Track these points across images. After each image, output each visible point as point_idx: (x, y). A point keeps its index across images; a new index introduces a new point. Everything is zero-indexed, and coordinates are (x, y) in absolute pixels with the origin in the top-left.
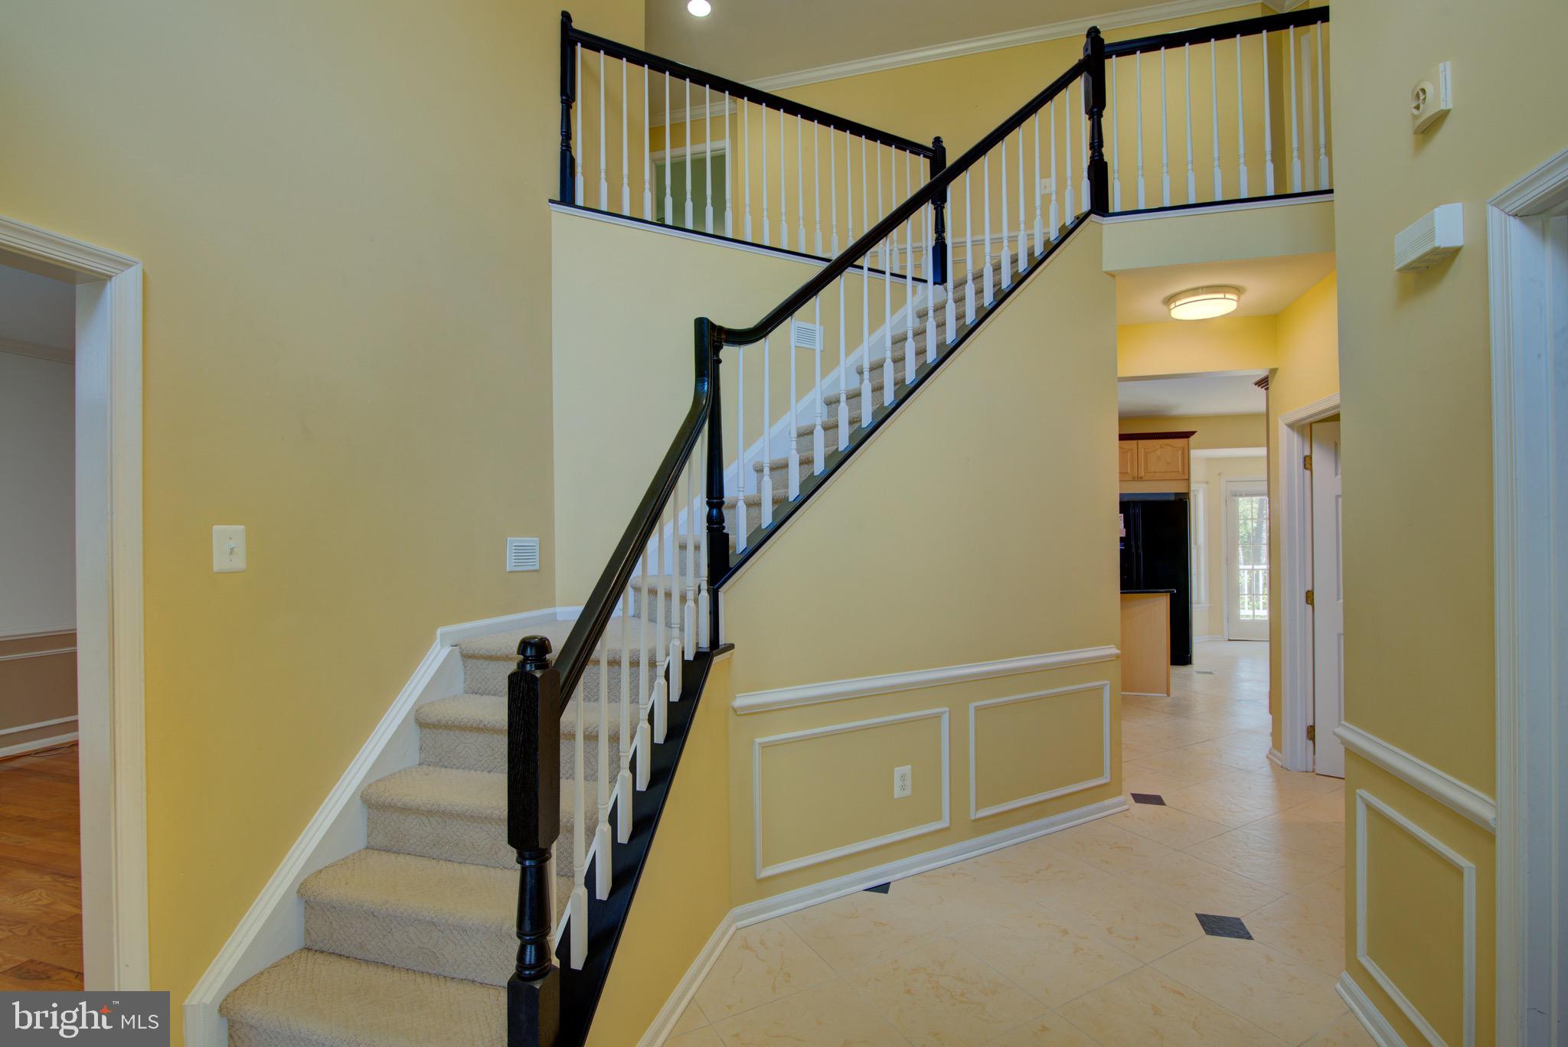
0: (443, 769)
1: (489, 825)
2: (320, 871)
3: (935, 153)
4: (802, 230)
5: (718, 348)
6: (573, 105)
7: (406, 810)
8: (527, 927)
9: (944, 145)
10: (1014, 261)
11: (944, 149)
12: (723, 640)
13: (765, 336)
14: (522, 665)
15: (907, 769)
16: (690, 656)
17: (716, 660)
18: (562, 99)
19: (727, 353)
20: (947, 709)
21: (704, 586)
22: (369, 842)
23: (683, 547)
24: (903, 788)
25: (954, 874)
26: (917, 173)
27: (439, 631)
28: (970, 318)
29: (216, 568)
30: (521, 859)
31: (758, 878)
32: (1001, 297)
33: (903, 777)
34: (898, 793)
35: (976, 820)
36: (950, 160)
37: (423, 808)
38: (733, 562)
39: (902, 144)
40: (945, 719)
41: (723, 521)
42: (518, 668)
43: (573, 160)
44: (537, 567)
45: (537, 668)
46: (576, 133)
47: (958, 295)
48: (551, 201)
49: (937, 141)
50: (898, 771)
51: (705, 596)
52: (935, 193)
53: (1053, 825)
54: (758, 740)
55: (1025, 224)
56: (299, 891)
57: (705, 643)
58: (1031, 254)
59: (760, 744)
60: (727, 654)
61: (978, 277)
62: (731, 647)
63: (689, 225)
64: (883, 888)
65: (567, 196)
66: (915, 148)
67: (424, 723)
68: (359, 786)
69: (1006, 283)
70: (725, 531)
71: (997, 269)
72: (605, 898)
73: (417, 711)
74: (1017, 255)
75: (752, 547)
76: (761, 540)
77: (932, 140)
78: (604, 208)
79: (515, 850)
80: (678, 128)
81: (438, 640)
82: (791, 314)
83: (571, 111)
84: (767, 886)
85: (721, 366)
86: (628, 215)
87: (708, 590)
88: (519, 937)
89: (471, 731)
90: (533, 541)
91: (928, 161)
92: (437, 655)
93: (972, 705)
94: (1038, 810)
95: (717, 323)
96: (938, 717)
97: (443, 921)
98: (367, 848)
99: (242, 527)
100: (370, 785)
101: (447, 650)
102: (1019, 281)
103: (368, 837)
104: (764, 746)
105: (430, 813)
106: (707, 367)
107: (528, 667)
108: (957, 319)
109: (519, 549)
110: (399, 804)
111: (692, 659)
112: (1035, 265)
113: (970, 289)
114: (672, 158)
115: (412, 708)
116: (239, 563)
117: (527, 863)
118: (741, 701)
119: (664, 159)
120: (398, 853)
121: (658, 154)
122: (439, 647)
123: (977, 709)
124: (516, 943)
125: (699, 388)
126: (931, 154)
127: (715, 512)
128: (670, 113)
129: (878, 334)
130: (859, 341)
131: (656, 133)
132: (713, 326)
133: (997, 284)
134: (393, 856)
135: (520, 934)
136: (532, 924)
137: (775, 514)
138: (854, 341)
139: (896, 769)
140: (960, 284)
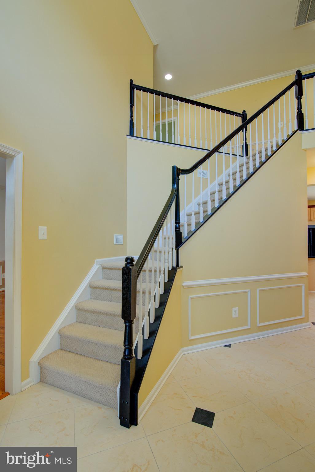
0: (97, 300)
1: (111, 316)
2: (64, 327)
3: (243, 116)
4: (201, 141)
5: (178, 175)
6: (133, 107)
7: (87, 311)
8: (127, 343)
9: (246, 113)
10: (272, 147)
11: (246, 114)
12: (180, 265)
13: (193, 171)
14: (126, 265)
15: (237, 308)
16: (170, 269)
17: (178, 270)
18: (130, 105)
19: (181, 177)
20: (250, 290)
21: (174, 248)
22: (77, 320)
23: (165, 238)
24: (235, 314)
25: (252, 343)
26: (238, 122)
27: (96, 260)
28: (257, 165)
29: (40, 238)
30: (125, 323)
31: (190, 339)
32: (268, 159)
33: (235, 311)
34: (234, 316)
35: (259, 327)
36: (248, 118)
37: (92, 311)
38: (183, 241)
39: (233, 113)
40: (249, 294)
41: (180, 228)
42: (125, 266)
43: (133, 123)
44: (122, 244)
45: (130, 266)
46: (134, 114)
47: (253, 159)
48: (127, 135)
49: (244, 111)
50: (234, 309)
51: (174, 251)
52: (243, 127)
53: (285, 330)
54: (190, 296)
55: (276, 135)
56: (59, 332)
57: (174, 266)
58: (277, 145)
59: (191, 297)
60: (181, 269)
61: (260, 153)
62: (182, 267)
63: (167, 141)
64: (229, 346)
65: (131, 134)
66: (237, 114)
67: (92, 287)
68: (74, 304)
69: (269, 153)
70: (180, 231)
71: (266, 150)
72: (147, 339)
73: (90, 283)
74: (273, 145)
75: (189, 236)
76: (191, 234)
77: (242, 111)
78: (142, 137)
79: (123, 320)
80: (164, 113)
81: (96, 263)
82: (201, 165)
83: (133, 109)
84: (192, 342)
85: (179, 181)
86: (149, 138)
87: (176, 249)
88: (124, 346)
89: (105, 289)
90: (121, 236)
91: (241, 118)
92: (95, 267)
93: (258, 289)
94: (281, 325)
95: (179, 167)
96: (247, 292)
97: (99, 343)
98: (76, 322)
99: (46, 227)
100: (77, 304)
101: (98, 266)
102: (273, 153)
103: (77, 318)
104: (192, 298)
105: (94, 312)
106: (175, 180)
107: (128, 265)
108: (253, 166)
109: (118, 238)
110: (86, 309)
111: (171, 270)
112: (279, 148)
113: (257, 156)
114: (162, 123)
115: (88, 283)
116: (45, 237)
117: (127, 324)
118: (185, 284)
119: (160, 123)
120: (85, 324)
121: (158, 122)
122: (96, 265)
123: (260, 291)
124: (124, 348)
125: (173, 187)
126: (242, 116)
127: (177, 225)
128: (162, 109)
129: (227, 171)
130: (222, 173)
131: (158, 115)
132: (177, 168)
133: (266, 155)
134: (84, 325)
135: (125, 345)
136: (128, 342)
137: (195, 227)
138: (220, 173)
139: (233, 308)
140: (254, 155)
